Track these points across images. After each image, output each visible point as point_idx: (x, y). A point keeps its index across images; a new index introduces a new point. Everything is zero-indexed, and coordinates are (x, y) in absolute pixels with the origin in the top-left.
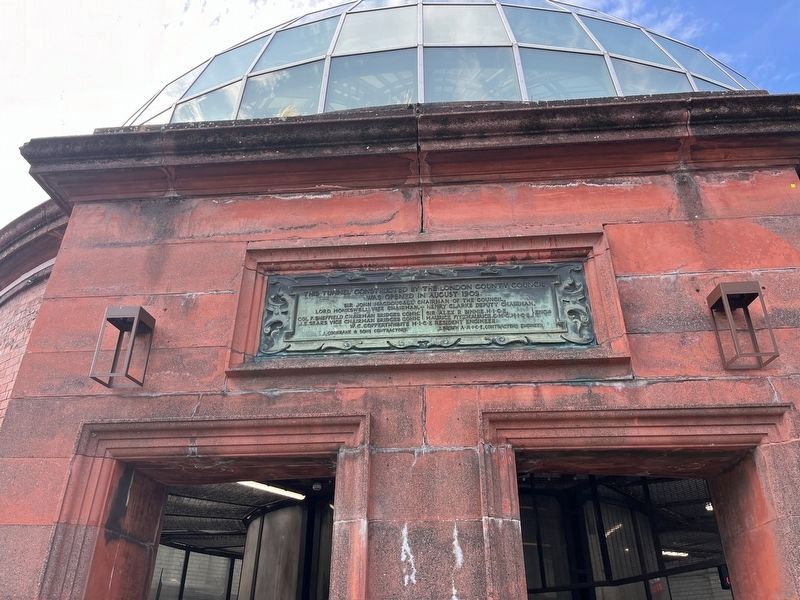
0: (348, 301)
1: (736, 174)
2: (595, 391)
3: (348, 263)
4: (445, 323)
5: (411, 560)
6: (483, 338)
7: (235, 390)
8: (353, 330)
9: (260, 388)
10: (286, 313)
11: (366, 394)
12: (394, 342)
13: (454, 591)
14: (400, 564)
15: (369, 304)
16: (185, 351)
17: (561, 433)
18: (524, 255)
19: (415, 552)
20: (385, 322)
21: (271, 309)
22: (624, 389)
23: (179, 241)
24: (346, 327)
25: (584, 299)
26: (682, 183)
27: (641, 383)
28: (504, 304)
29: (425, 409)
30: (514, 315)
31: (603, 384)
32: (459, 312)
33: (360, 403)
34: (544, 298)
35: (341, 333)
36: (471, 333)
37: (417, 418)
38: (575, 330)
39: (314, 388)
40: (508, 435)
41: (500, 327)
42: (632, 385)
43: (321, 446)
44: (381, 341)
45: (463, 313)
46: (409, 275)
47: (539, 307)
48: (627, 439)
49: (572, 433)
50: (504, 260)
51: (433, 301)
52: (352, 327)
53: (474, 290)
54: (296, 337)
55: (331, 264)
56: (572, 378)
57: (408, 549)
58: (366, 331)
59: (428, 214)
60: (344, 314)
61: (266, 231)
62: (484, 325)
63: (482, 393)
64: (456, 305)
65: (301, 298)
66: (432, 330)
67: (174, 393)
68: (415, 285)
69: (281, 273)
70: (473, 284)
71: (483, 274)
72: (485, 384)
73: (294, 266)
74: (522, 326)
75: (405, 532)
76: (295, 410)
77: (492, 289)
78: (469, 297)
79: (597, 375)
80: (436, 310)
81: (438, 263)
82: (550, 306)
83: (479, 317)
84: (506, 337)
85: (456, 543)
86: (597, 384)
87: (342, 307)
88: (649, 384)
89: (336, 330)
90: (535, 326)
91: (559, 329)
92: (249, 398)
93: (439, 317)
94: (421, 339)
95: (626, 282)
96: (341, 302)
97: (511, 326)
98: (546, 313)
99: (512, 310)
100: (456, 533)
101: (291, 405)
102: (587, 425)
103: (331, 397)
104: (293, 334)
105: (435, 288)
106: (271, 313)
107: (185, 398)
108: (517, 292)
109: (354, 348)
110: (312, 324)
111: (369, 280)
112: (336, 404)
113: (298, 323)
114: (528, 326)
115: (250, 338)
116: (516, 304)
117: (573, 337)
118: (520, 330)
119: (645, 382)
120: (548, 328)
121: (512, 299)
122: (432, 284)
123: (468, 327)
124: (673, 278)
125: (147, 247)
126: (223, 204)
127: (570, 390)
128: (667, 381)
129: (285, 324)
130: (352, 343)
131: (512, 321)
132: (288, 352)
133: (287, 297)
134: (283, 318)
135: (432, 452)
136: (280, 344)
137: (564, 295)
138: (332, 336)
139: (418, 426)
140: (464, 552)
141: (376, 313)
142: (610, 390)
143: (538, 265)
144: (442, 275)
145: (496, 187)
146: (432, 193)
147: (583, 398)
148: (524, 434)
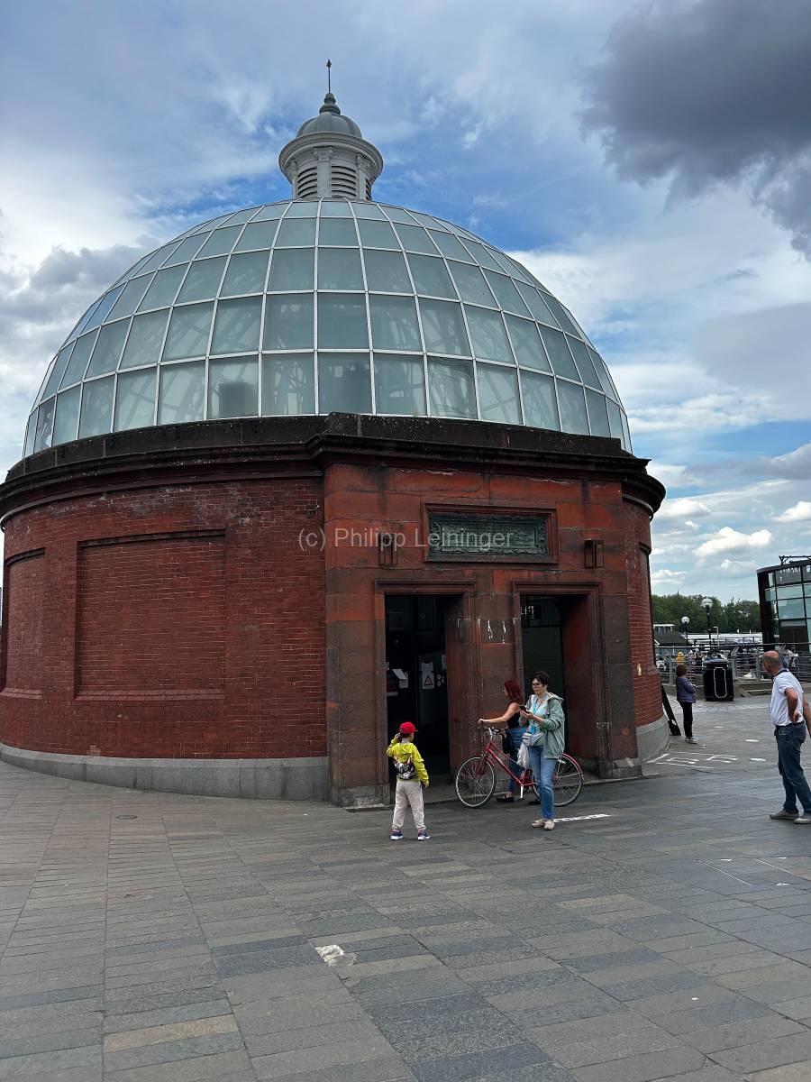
0: (462, 529)
1: (602, 483)
3: (460, 512)
5: (491, 631)
7: (427, 569)
9: (435, 567)
11: (473, 573)
13: (504, 640)
14: (487, 632)
18: (526, 515)
21: (432, 530)
22: (555, 574)
23: (390, 492)
25: (545, 535)
26: (584, 485)
29: (493, 578)
30: (522, 541)
33: (472, 576)
34: (532, 534)
37: (491, 582)
38: (541, 549)
39: (455, 568)
40: (520, 589)
42: (557, 572)
46: (485, 519)
47: (530, 537)
53: (508, 528)
55: (454, 512)
56: (540, 569)
57: (490, 628)
59: (493, 490)
61: (427, 491)
63: (511, 574)
67: (403, 568)
68: (486, 524)
69: (435, 513)
70: (508, 525)
71: (512, 521)
75: (489, 622)
76: (449, 578)
77: (515, 528)
79: (548, 569)
82: (533, 537)
84: (520, 551)
85: (504, 625)
86: (548, 572)
88: (563, 572)
90: (528, 546)
91: (536, 548)
92: (432, 571)
95: (560, 530)
96: (459, 529)
97: (521, 545)
100: (504, 622)
101: (447, 576)
102: (545, 587)
103: (461, 573)
105: (494, 525)
107: (408, 571)
108: (523, 530)
109: (467, 552)
111: (469, 520)
112: (463, 576)
117: (540, 551)
118: (523, 547)
120: (533, 547)
124: (575, 530)
125: (376, 494)
126: (406, 472)
128: (568, 571)
130: (465, 550)
132: (442, 552)
133: (437, 525)
135: (496, 595)
137: (538, 533)
139: (491, 585)
140: (506, 629)
142: (551, 574)
143: (531, 519)
144: (497, 520)
145: (518, 478)
146: (494, 478)
147: (543, 576)
148: (524, 590)
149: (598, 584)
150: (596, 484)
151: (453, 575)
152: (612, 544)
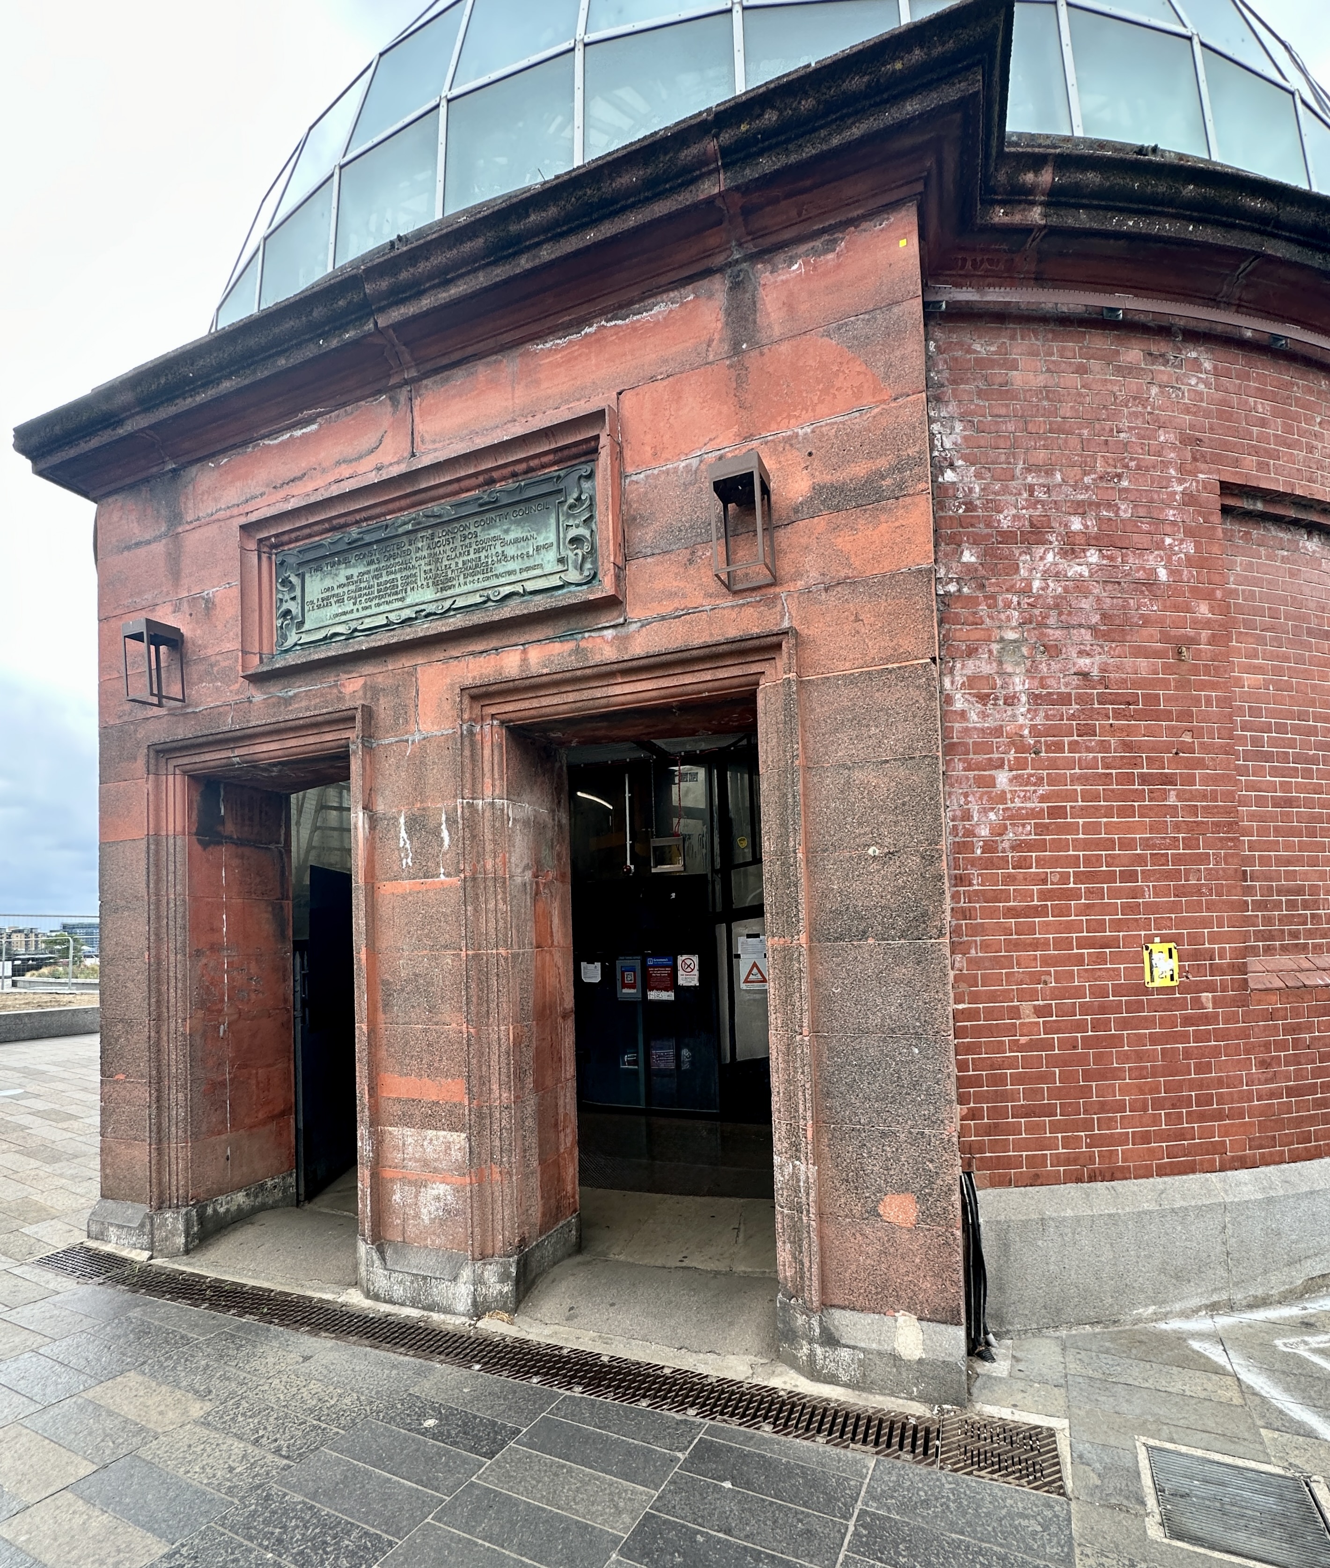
0: (349, 572)
1: (816, 242)
2: (583, 644)
3: (342, 521)
4: (442, 583)
5: (408, 846)
6: (478, 595)
7: (258, 696)
8: (355, 608)
9: (277, 690)
10: (294, 599)
11: (365, 683)
12: (393, 617)
13: (442, 870)
14: (399, 849)
15: (368, 572)
16: (213, 659)
17: (545, 702)
18: (523, 466)
19: (410, 838)
20: (390, 590)
21: (281, 596)
22: (613, 638)
23: (188, 527)
24: (348, 606)
25: (591, 517)
26: (735, 283)
27: (634, 627)
28: (504, 544)
29: (417, 692)
30: (513, 558)
31: (593, 634)
32: (457, 563)
33: (361, 693)
34: (547, 526)
35: (345, 613)
36: (466, 591)
37: (412, 703)
38: (575, 565)
39: (321, 683)
40: (493, 710)
41: (497, 576)
42: (622, 631)
43: (332, 744)
44: (380, 617)
45: (460, 565)
46: (405, 523)
47: (541, 539)
48: (612, 699)
49: (556, 700)
50: (504, 478)
51: (430, 555)
52: (354, 604)
53: (472, 530)
54: (306, 627)
55: (327, 525)
56: (559, 632)
57: (405, 836)
58: (367, 608)
59: (420, 427)
60: (346, 589)
61: (261, 495)
62: (481, 577)
63: (470, 665)
64: (454, 554)
65: (307, 576)
66: (429, 594)
67: (212, 705)
68: (412, 537)
69: (286, 548)
70: (472, 521)
71: (481, 505)
72: (472, 654)
73: (293, 535)
74: (521, 571)
75: (402, 820)
76: (307, 709)
77: (490, 524)
78: (468, 541)
79: (586, 623)
80: (433, 567)
81: (434, 499)
82: (551, 537)
83: (477, 566)
84: (501, 589)
85: (444, 827)
86: (587, 635)
87: (344, 581)
88: (642, 626)
89: (340, 611)
90: (534, 567)
91: (560, 567)
92: (270, 701)
93: (437, 576)
94: (417, 608)
95: (636, 483)
96: (343, 573)
97: (510, 573)
98: (547, 547)
99: (511, 551)
100: (444, 818)
101: (304, 704)
102: (569, 689)
103: (335, 691)
104: (302, 623)
105: (432, 535)
106: (281, 601)
107: (221, 709)
108: (518, 523)
109: (355, 630)
110: (319, 607)
111: (368, 538)
112: (340, 698)
113: (307, 608)
114: (528, 569)
115: (265, 635)
116: (516, 541)
117: (572, 576)
118: (517, 576)
119: (639, 624)
120: (548, 568)
121: (512, 536)
122: (430, 532)
123: (465, 583)
124: (695, 463)
125: (164, 541)
126: (218, 466)
127: (557, 648)
128: (663, 618)
129: (294, 612)
130: (353, 625)
131: (511, 566)
132: (301, 645)
133: (294, 579)
134: (292, 605)
135: (424, 739)
136: (293, 637)
137: (569, 516)
138: (337, 620)
139: (411, 712)
140: (450, 834)
141: (375, 582)
142: (599, 640)
143: (542, 477)
144: (439, 516)
145: (495, 361)
146: (423, 391)
147: (570, 655)
148: (511, 708)
149: (774, 639)
150: (791, 261)
151: (318, 700)
152: (860, 469)
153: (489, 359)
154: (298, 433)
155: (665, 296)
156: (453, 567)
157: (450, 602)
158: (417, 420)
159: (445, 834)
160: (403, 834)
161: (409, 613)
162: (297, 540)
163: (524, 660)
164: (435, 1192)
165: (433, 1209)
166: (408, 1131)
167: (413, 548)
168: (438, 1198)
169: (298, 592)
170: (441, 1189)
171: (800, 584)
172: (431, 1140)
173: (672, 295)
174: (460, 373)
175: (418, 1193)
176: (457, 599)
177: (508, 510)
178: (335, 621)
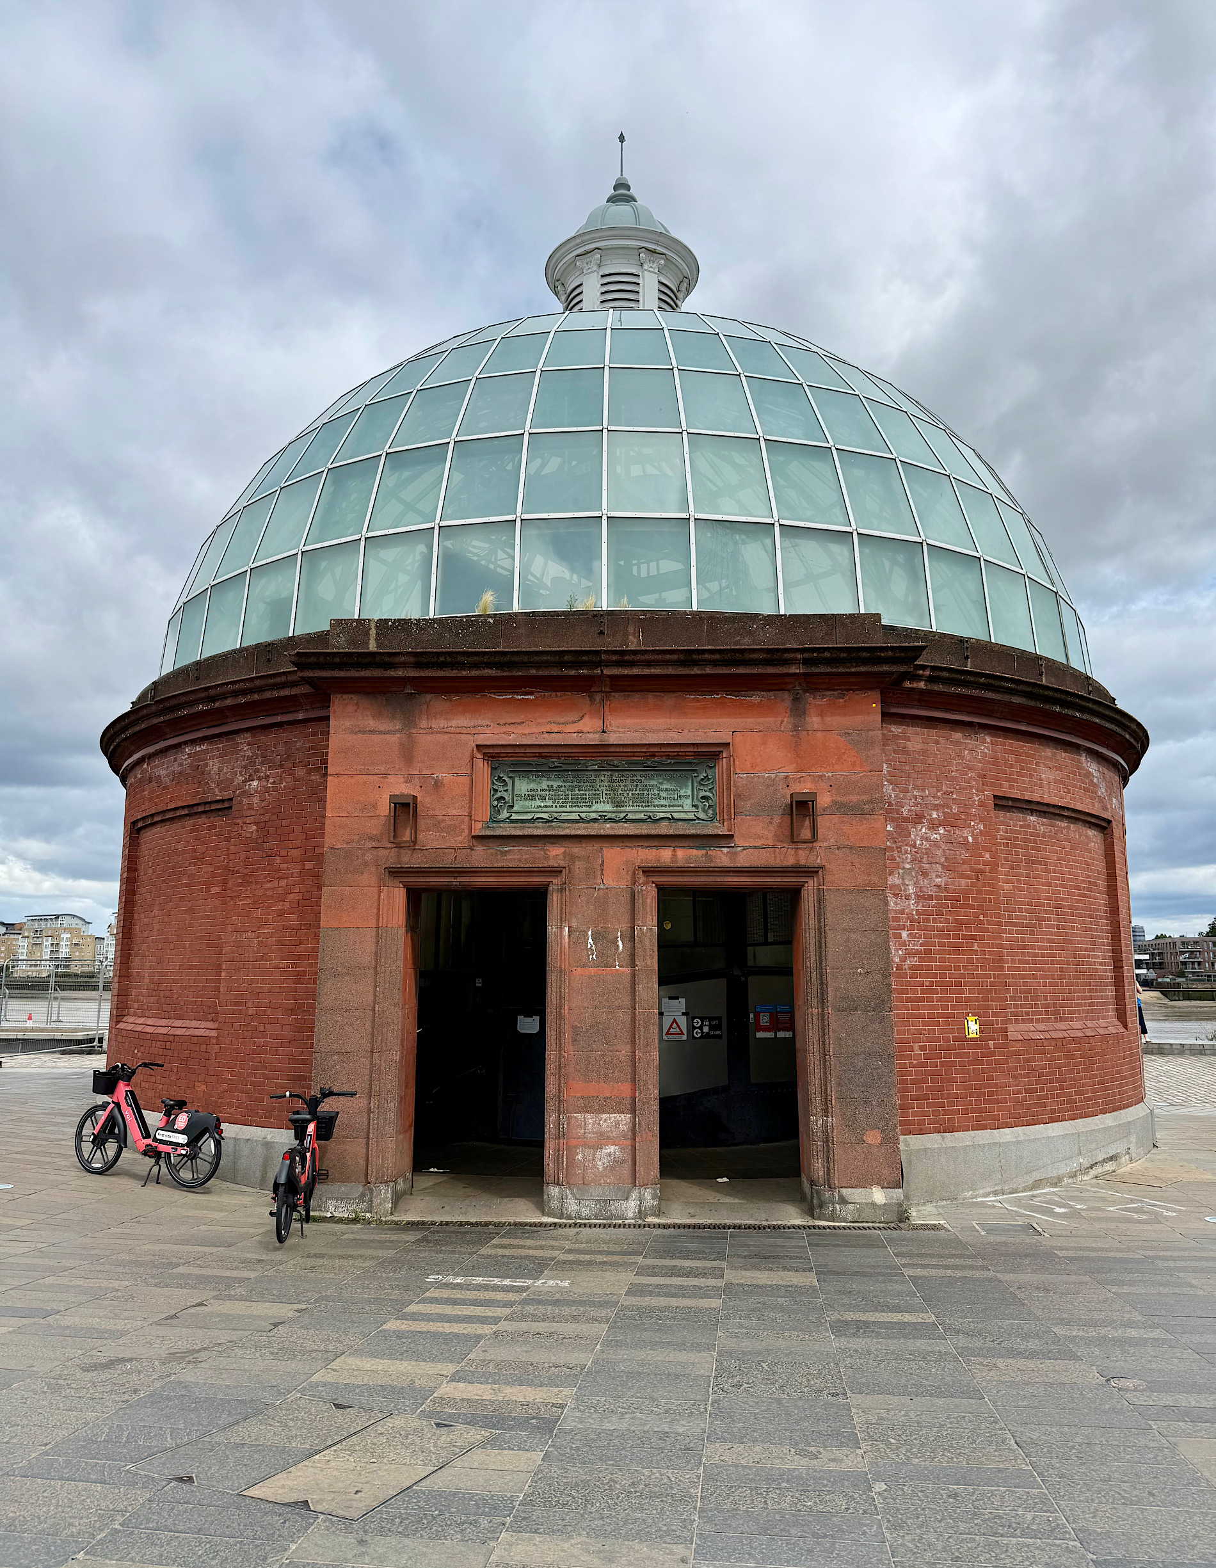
0: (550, 783)
1: (835, 693)
2: (710, 854)
4: (617, 803)
5: (593, 948)
6: (643, 814)
7: (480, 849)
8: (554, 805)
9: (494, 848)
10: (506, 791)
11: (566, 853)
12: (583, 816)
13: (617, 964)
14: (587, 949)
15: (565, 786)
16: (440, 818)
17: (686, 878)
19: (595, 944)
20: (575, 801)
21: (496, 787)
22: (727, 852)
23: (421, 731)
24: (550, 803)
25: (713, 788)
26: (795, 699)
27: (738, 850)
28: (659, 790)
29: (603, 861)
30: (664, 798)
31: (716, 850)
32: (628, 794)
33: (561, 857)
34: (686, 786)
35: (546, 807)
36: (634, 810)
37: (598, 867)
38: (704, 811)
39: (532, 848)
41: (654, 807)
42: (733, 850)
43: (536, 884)
44: (574, 814)
45: (630, 795)
46: (593, 765)
47: (682, 792)
49: (692, 879)
50: (661, 756)
51: (610, 786)
52: (554, 803)
53: (639, 778)
54: (515, 809)
55: (537, 756)
56: (696, 846)
57: (592, 943)
58: (563, 807)
59: (608, 718)
60: (547, 793)
61: (487, 725)
62: (644, 805)
63: (640, 854)
64: (626, 789)
65: (516, 779)
66: (608, 807)
67: (438, 847)
68: (597, 773)
69: (500, 759)
70: (639, 773)
72: (642, 846)
73: (510, 755)
74: (669, 806)
75: (590, 933)
77: (651, 778)
78: (635, 783)
79: (713, 844)
80: (612, 792)
81: (614, 758)
82: (689, 793)
83: (641, 798)
84: (658, 814)
85: (619, 939)
86: (712, 850)
87: (546, 788)
88: (744, 849)
89: (542, 805)
90: (678, 806)
91: (694, 809)
92: (488, 851)
93: (614, 798)
94: (601, 814)
95: (742, 778)
96: (545, 784)
97: (662, 806)
98: (686, 797)
99: (664, 794)
100: (619, 934)
101: (516, 858)
103: (542, 854)
104: (512, 807)
106: (496, 791)
107: (445, 851)
108: (668, 781)
109: (556, 819)
110: (525, 799)
111: (565, 768)
112: (546, 857)
113: (515, 798)
114: (673, 806)
115: (484, 809)
116: (666, 790)
117: (702, 815)
118: (668, 809)
119: (741, 849)
120: (686, 808)
121: (665, 786)
122: (610, 773)
123: (633, 806)
124: (773, 776)
125: (398, 735)
126: (451, 700)
127: (694, 852)
128: (755, 847)
129: (507, 799)
130: (554, 816)
131: (663, 802)
132: (510, 820)
133: (505, 778)
134: (505, 795)
136: (504, 814)
138: (540, 810)
139: (598, 872)
141: (570, 793)
142: (719, 852)
143: (686, 761)
144: (617, 767)
145: (659, 696)
146: (612, 698)
147: (702, 857)
148: (664, 879)
149: (816, 869)
150: (823, 697)
151: (528, 856)
152: (854, 798)
153: (656, 694)
154: (520, 697)
155: (759, 693)
156: (626, 795)
157: (624, 815)
158: (607, 712)
159: (620, 943)
160: (590, 940)
161: (593, 815)
162: (511, 757)
163: (674, 855)
164: (609, 1151)
165: (605, 1161)
166: (588, 1116)
167: (597, 779)
168: (609, 1154)
169: (510, 787)
170: (611, 1149)
171: (826, 844)
172: (605, 1120)
173: (762, 693)
174: (637, 696)
175: (594, 1154)
176: (629, 814)
177: (661, 773)
178: (537, 810)
